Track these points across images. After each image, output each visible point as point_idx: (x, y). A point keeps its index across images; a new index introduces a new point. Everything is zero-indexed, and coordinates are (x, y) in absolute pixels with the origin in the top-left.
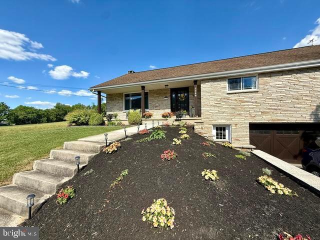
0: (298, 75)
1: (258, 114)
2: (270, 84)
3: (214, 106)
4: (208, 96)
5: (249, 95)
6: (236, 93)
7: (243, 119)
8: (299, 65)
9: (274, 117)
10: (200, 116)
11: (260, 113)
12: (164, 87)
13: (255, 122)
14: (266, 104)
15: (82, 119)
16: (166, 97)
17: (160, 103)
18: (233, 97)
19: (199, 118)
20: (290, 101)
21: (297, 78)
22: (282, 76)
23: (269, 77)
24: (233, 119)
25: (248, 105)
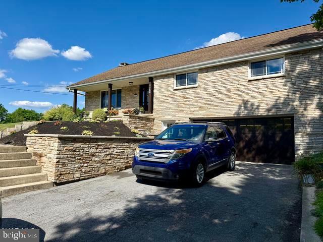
0: (228, 70)
1: (196, 109)
2: (207, 79)
3: (164, 102)
4: (160, 92)
5: (191, 91)
6: (180, 89)
7: (184, 115)
8: (225, 61)
9: (207, 112)
10: (152, 113)
11: (198, 109)
12: (128, 84)
13: (194, 117)
14: (202, 99)
15: (57, 116)
16: (135, 94)
17: (130, 100)
18: (177, 93)
19: (152, 115)
20: (221, 96)
21: (228, 73)
22: (216, 71)
23: (206, 72)
24: (177, 115)
25: (189, 101)
